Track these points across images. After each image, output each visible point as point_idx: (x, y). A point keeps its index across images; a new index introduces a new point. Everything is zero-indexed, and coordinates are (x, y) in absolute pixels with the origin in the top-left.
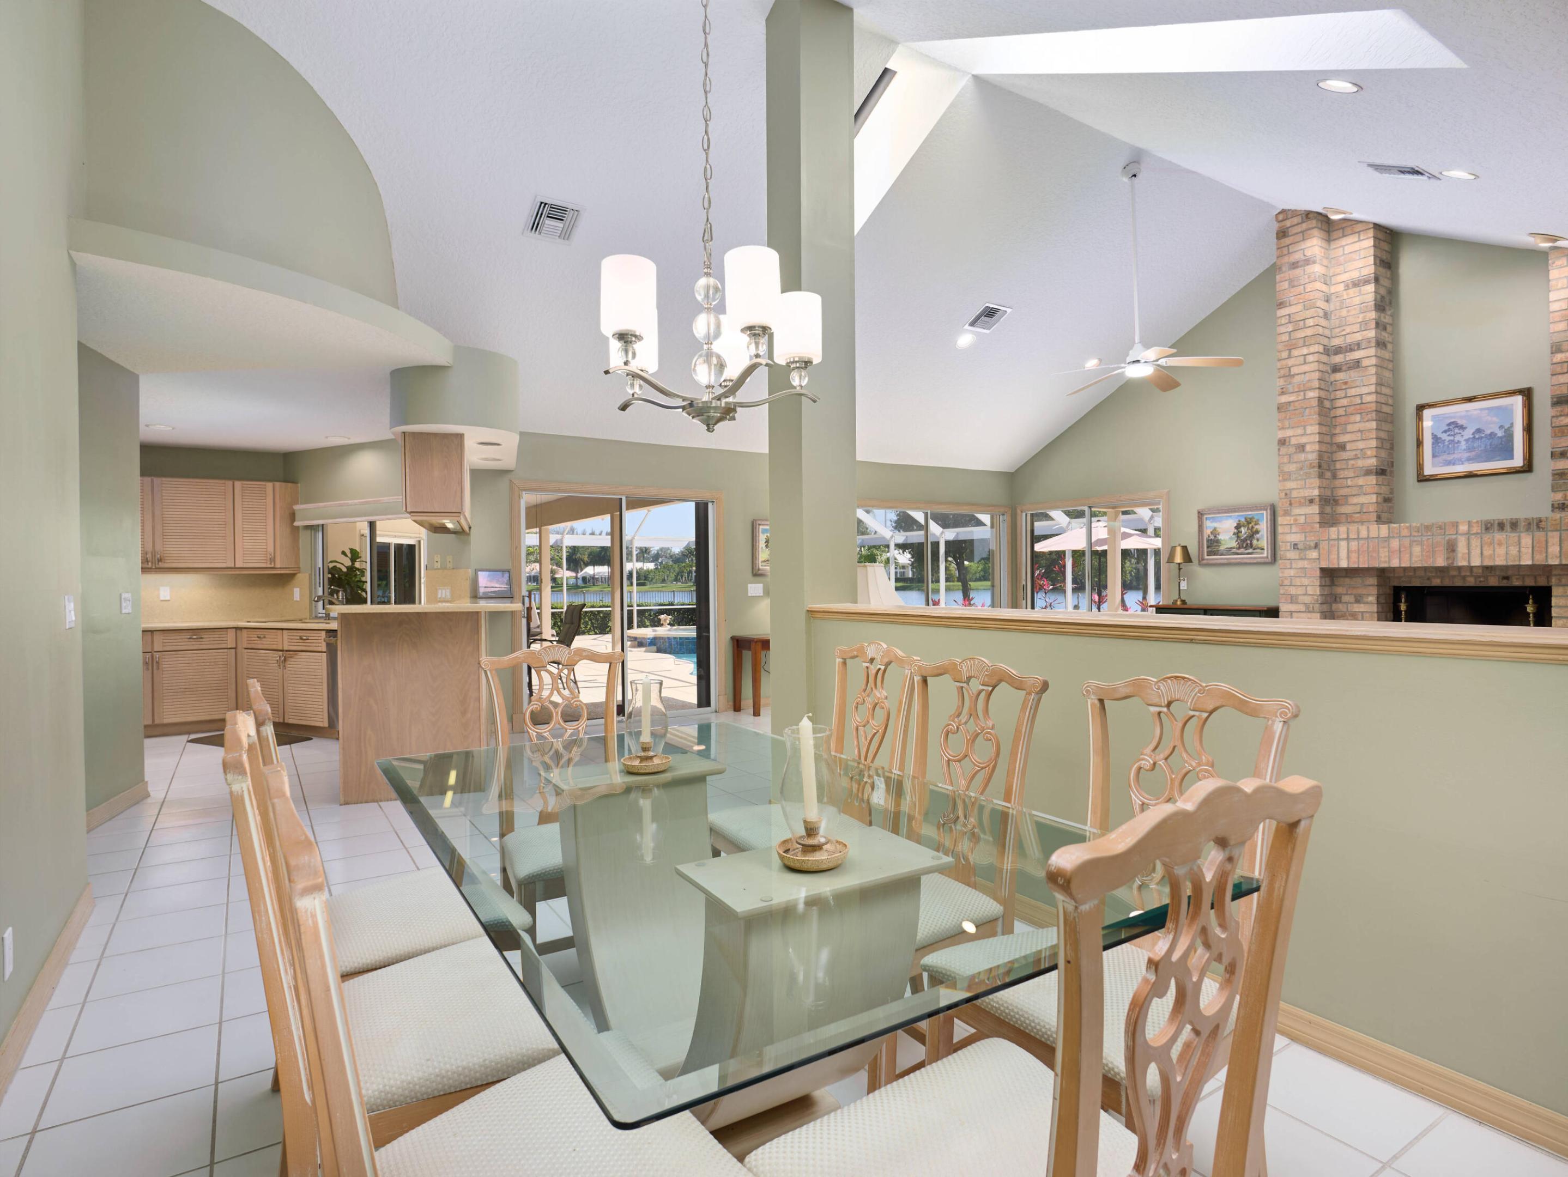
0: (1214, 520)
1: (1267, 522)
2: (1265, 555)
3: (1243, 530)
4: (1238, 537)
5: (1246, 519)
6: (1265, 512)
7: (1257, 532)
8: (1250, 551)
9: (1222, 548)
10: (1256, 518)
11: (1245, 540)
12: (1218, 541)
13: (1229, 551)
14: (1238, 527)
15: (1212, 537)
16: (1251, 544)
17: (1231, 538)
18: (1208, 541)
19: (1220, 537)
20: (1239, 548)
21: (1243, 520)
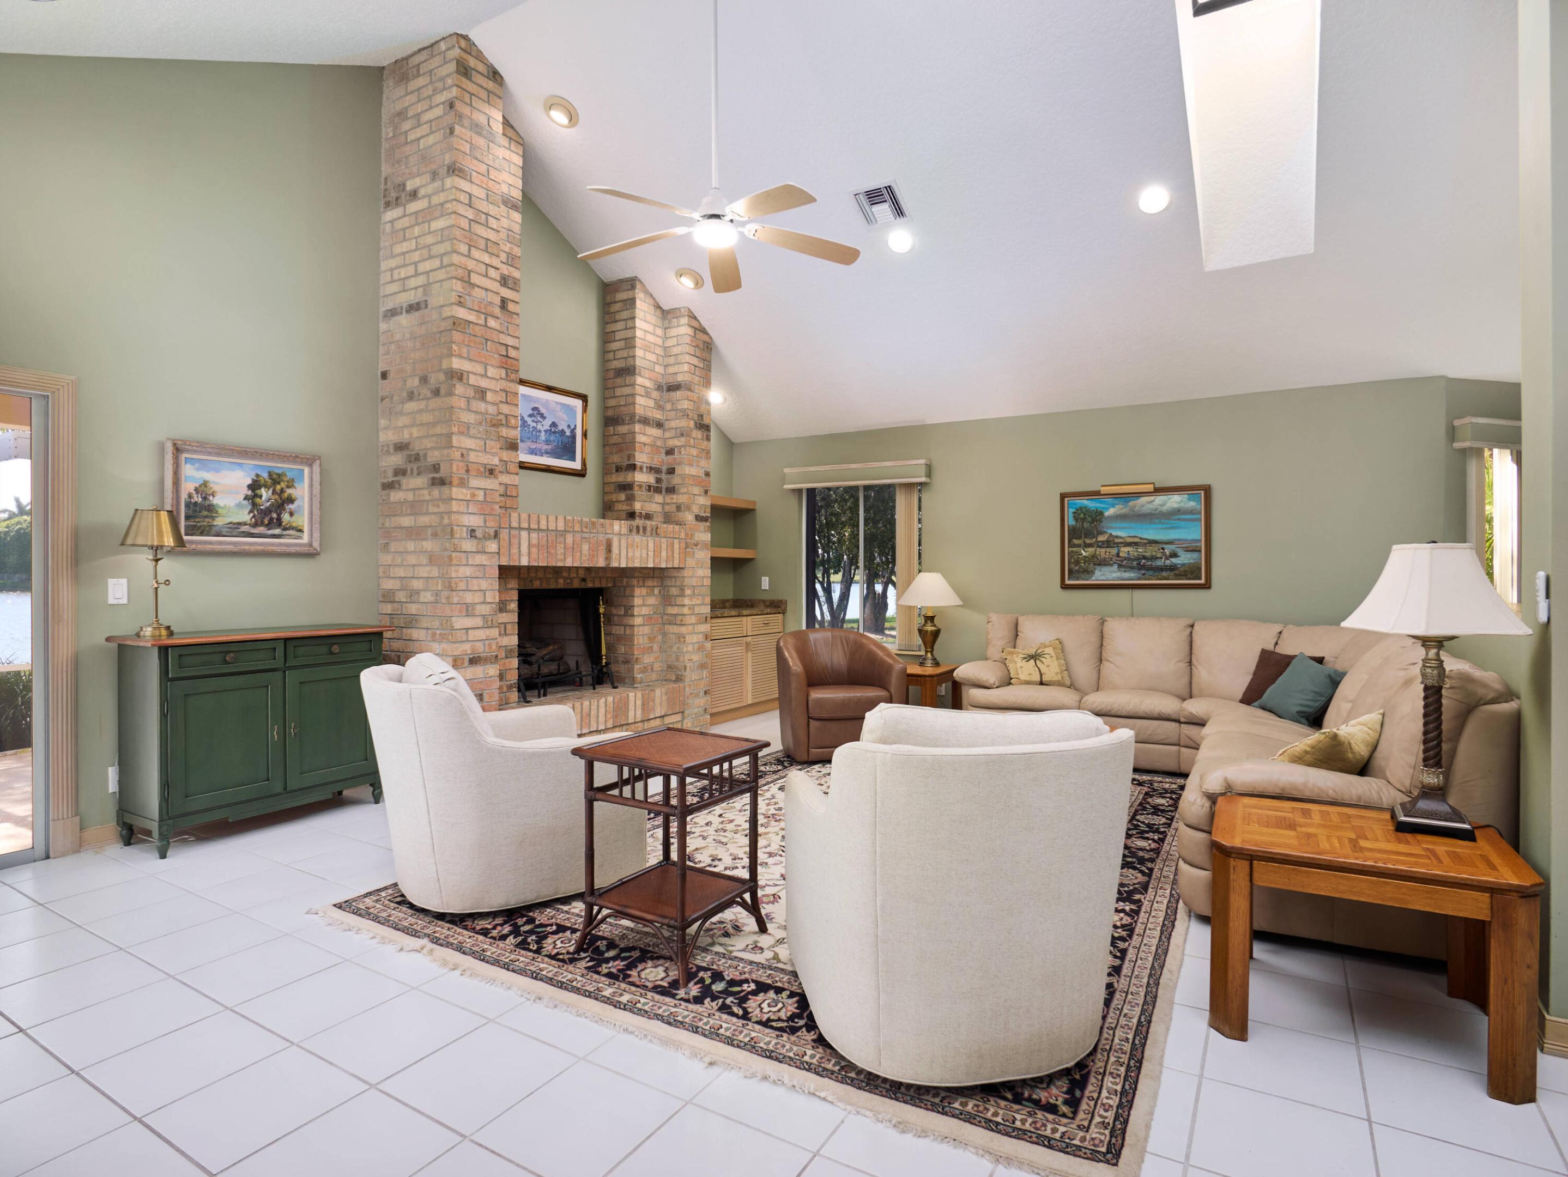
0: (203, 465)
1: (311, 486)
2: (305, 539)
3: (265, 493)
4: (254, 505)
5: (270, 474)
6: (307, 470)
7: (291, 500)
8: (277, 531)
9: (219, 522)
10: (290, 475)
11: (268, 511)
12: (211, 509)
13: (235, 528)
14: (255, 486)
15: (197, 499)
16: (279, 520)
17: (239, 505)
18: (188, 505)
19: (216, 501)
20: (255, 525)
21: (265, 475)
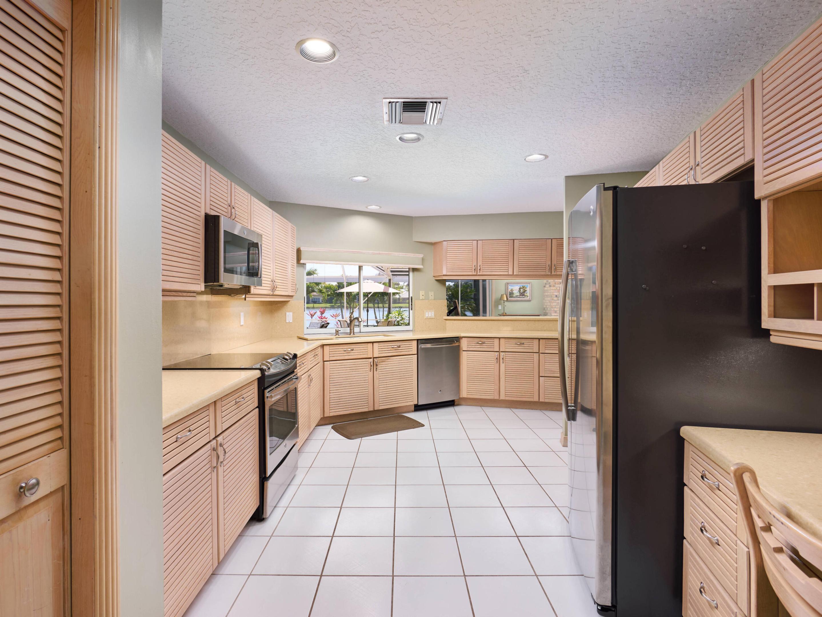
0: (512, 286)
1: (530, 288)
2: (529, 298)
3: (522, 290)
4: (520, 292)
5: (522, 286)
6: (529, 285)
7: (526, 291)
8: (524, 297)
9: (514, 295)
10: (526, 286)
11: (522, 293)
12: (513, 293)
13: (517, 296)
14: (520, 289)
15: (511, 292)
16: (524, 294)
17: (517, 292)
18: (509, 293)
19: (514, 292)
20: (520, 296)
21: (522, 287)
